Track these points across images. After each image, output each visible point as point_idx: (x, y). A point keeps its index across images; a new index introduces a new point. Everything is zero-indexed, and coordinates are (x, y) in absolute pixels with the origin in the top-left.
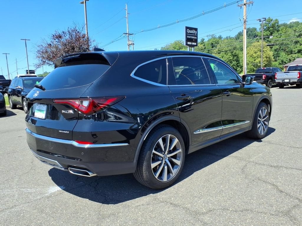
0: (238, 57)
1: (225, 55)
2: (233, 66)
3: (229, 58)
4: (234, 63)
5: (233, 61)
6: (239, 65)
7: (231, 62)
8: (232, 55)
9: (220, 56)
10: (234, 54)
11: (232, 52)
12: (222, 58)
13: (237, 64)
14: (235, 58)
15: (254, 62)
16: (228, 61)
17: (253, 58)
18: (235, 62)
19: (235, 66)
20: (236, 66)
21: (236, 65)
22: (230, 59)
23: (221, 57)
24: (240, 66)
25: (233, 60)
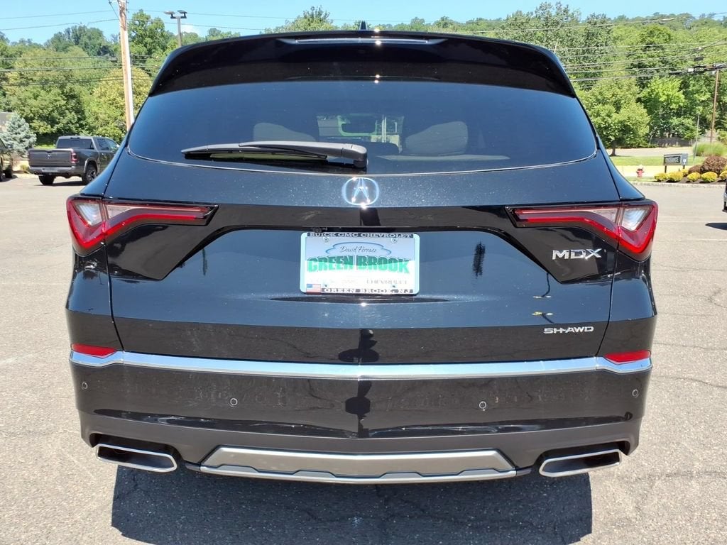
0: (79, 102)
1: (43, 92)
2: (68, 123)
3: (56, 101)
4: (71, 116)
5: (67, 111)
6: (83, 122)
7: (62, 114)
8: (63, 93)
9: (28, 94)
10: (68, 91)
11: (62, 87)
12: (35, 99)
13: (79, 119)
14: (73, 103)
15: (119, 118)
16: (53, 111)
17: (117, 107)
18: (73, 113)
19: (73, 124)
20: (78, 125)
21: (77, 122)
22: (58, 103)
23: (31, 95)
24: (86, 125)
25: (67, 109)
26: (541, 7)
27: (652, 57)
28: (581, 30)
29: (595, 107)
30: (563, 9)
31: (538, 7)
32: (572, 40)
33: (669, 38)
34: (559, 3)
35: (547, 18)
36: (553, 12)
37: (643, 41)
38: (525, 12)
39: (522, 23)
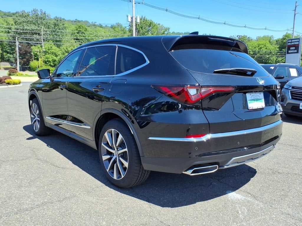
26: (33, 10)
27: (81, 36)
28: (52, 22)
29: (65, 54)
30: (43, 12)
31: (32, 10)
32: (49, 26)
33: (86, 30)
34: (42, 10)
35: (37, 15)
36: (39, 13)
37: (77, 30)
38: (26, 11)
39: (26, 16)
